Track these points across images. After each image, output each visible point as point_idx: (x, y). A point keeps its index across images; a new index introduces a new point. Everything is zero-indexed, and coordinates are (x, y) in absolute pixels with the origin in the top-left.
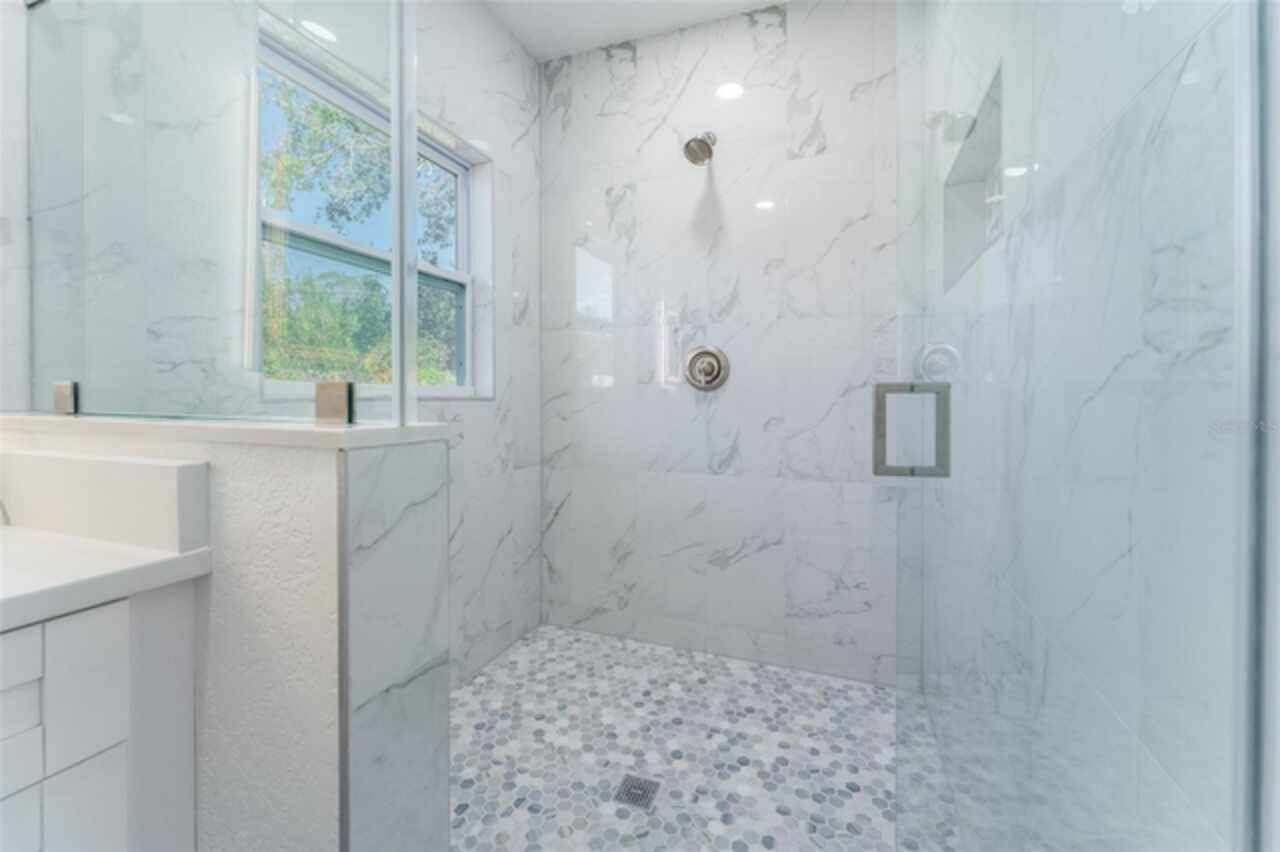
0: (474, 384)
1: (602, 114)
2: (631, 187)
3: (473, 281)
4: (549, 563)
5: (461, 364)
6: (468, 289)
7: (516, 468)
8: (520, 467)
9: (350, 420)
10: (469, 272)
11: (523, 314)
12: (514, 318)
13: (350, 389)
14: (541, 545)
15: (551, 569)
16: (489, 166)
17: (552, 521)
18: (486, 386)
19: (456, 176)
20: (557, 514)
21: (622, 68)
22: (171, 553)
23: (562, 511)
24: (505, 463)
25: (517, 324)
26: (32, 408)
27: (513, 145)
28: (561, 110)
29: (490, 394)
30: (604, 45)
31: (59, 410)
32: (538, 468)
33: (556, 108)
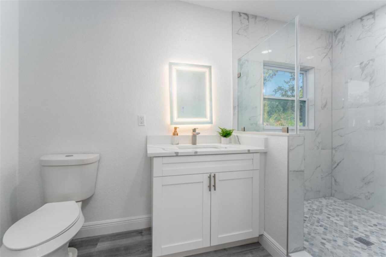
0: (308, 126)
1: (358, 40)
2: (373, 60)
3: (308, 100)
4: (334, 179)
5: (304, 121)
6: (307, 102)
7: (322, 149)
8: (324, 149)
9: (288, 132)
10: (307, 97)
11: (325, 106)
12: (322, 107)
13: (288, 128)
14: (332, 172)
15: (335, 181)
16: (313, 69)
17: (336, 167)
18: (312, 126)
19: (303, 74)
20: (338, 165)
21: (368, 22)
22: (264, 148)
23: (339, 164)
24: (318, 148)
25: (322, 109)
26: (238, 130)
27: (322, 60)
28: (341, 43)
29: (313, 128)
30: (360, 17)
31: (242, 130)
32: (331, 150)
33: (339, 42)
